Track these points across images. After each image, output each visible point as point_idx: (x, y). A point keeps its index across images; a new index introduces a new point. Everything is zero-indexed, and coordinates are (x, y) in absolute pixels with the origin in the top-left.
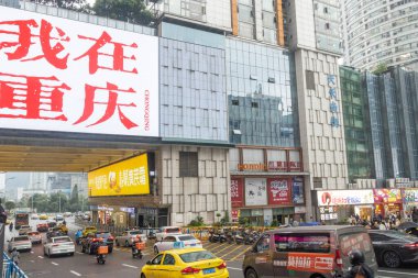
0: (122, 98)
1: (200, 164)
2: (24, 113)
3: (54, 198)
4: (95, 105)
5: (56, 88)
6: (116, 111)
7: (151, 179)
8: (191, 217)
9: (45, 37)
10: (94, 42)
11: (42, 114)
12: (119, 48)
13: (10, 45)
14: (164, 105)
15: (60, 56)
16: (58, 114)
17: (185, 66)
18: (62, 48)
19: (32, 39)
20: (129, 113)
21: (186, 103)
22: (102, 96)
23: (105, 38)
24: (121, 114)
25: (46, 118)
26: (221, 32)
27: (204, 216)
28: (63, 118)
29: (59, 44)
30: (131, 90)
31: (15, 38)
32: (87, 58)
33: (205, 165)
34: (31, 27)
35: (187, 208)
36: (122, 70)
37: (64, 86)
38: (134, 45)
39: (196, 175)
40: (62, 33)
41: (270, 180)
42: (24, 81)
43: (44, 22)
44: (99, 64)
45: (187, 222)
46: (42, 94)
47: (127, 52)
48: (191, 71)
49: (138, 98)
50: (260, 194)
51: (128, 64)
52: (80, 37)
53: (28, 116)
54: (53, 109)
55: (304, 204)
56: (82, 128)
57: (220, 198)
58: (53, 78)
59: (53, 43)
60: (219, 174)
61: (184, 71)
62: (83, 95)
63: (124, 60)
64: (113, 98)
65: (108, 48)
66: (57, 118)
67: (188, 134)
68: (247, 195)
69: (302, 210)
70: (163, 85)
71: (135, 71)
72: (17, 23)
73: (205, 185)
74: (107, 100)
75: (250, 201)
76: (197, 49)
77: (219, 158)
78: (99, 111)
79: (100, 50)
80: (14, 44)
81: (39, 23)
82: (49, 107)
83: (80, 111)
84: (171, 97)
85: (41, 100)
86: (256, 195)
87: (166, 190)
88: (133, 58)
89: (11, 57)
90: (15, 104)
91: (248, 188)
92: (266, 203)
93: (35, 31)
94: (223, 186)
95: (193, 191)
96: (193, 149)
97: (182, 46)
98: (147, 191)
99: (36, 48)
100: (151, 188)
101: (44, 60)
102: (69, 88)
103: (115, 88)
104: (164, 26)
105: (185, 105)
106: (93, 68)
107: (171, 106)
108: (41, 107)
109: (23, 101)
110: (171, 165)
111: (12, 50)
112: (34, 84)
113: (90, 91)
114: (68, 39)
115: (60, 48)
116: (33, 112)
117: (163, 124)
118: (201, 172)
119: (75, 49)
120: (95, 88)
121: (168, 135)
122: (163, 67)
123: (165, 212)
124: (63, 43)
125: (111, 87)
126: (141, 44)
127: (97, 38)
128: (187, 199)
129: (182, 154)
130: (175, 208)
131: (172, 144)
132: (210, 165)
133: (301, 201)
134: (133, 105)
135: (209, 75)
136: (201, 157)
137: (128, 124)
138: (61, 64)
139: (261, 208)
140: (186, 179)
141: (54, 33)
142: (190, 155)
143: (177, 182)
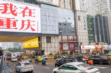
0: (31, 23)
1: (51, 39)
2: (6, 27)
3: (14, 49)
4: (25, 25)
5: (14, 21)
6: (30, 27)
7: (39, 44)
8: (49, 53)
9: (11, 8)
10: (24, 9)
11: (11, 27)
12: (30, 11)
14: (42, 25)
15: (15, 13)
16: (15, 27)
17: (47, 15)
18: (16, 11)
19: (8, 8)
20: (33, 27)
21: (48, 24)
22: (26, 23)
23: (27, 8)
24: (31, 27)
25: (12, 29)
26: (56, 6)
27: (53, 52)
28: (16, 28)
29: (15, 10)
30: (34, 21)
31: (3, 8)
32: (22, 13)
33: (53, 40)
34: (7, 5)
35: (49, 50)
36: (31, 16)
37: (16, 20)
38: (34, 10)
39: (50, 42)
40: (15, 7)
41: (69, 43)
42: (6, 19)
43: (11, 4)
45: (49, 54)
46: (11, 22)
47: (32, 11)
48: (49, 16)
49: (35, 23)
50: (67, 47)
52: (20, 8)
55: (78, 49)
56: (21, 31)
57: (57, 48)
58: (14, 18)
59: (13, 9)
60: (56, 42)
61: (47, 16)
62: (21, 23)
63: (32, 14)
64: (29, 23)
65: (28, 11)
66: (15, 29)
67: (48, 32)
68: (63, 47)
69: (77, 50)
70: (42, 20)
71: (34, 16)
72: (4, 4)
73: (53, 45)
74: (27, 24)
75: (64, 49)
76: (51, 11)
77: (56, 38)
78: (26, 27)
79: (25, 11)
80: (3, 10)
81: (9, 4)
82: (13, 26)
83: (21, 27)
84: (44, 23)
85: (11, 24)
86: (66, 47)
87: (43, 46)
88: (34, 13)
89: (2, 13)
90: (4, 25)
91: (64, 45)
92: (68, 49)
93: (8, 6)
94: (57, 45)
95: (50, 46)
96: (50, 36)
97: (46, 10)
98: (38, 47)
99: (9, 11)
100: (39, 46)
101: (11, 14)
102: (18, 21)
103: (30, 21)
104: (42, 5)
106: (24, 16)
107: (44, 25)
108: (11, 26)
109: (6, 24)
110: (44, 40)
111: (3, 11)
112: (8, 20)
113: (23, 21)
114: (17, 8)
115: (15, 11)
116: (9, 27)
117: (42, 30)
118: (52, 42)
119: (19, 11)
121: (43, 32)
122: (42, 15)
123: (43, 52)
124: (16, 9)
125: (28, 20)
126: (36, 9)
128: (48, 48)
129: (47, 37)
130: (45, 51)
131: (44, 35)
132: (54, 40)
134: (34, 25)
135: (53, 17)
136: (52, 38)
137: (33, 30)
138: (16, 15)
139: (67, 50)
140: (48, 43)
141: (13, 7)
142: (49, 38)
143: (46, 44)
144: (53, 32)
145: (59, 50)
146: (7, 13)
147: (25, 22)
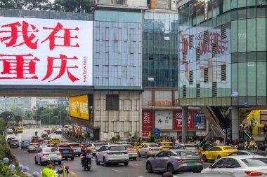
0: (69, 63)
1: (120, 102)
2: (16, 76)
4: (54, 69)
5: (32, 60)
6: (66, 71)
8: (113, 135)
9: (25, 31)
10: (52, 31)
11: (25, 76)
12: (67, 32)
13: (7, 38)
14: (96, 65)
15: (33, 41)
16: (33, 75)
18: (34, 37)
19: (18, 34)
20: (73, 72)
21: (112, 63)
22: (57, 63)
23: (59, 27)
24: (69, 73)
25: (27, 78)
26: (139, 11)
27: (122, 135)
28: (36, 77)
29: (32, 35)
30: (75, 58)
31: (9, 34)
32: (48, 41)
33: (123, 104)
34: (17, 27)
35: (111, 129)
36: (69, 45)
37: (36, 59)
38: (77, 29)
39: (117, 109)
40: (34, 28)
41: (175, 112)
42: (15, 58)
43: (24, 22)
44: (56, 44)
45: (110, 138)
46: (24, 65)
47: (72, 34)
48: (116, 41)
49: (79, 63)
50: (166, 122)
51: (73, 42)
52: (44, 28)
53: (18, 78)
54: (31, 73)
55: (204, 130)
56: (46, 83)
57: (134, 124)
58: (30, 55)
59: (29, 34)
60: (134, 108)
61: (110, 42)
62: (46, 63)
63: (71, 39)
64: (64, 63)
65: (61, 33)
66: (33, 78)
67: (113, 83)
68: (156, 122)
70: (96, 52)
71: (77, 45)
72: (10, 25)
73: (123, 116)
74: (60, 65)
75: (158, 126)
76: (120, 25)
77: (134, 98)
78: (56, 72)
79: (55, 35)
80: (9, 38)
81: (21, 24)
82: (28, 72)
83: (45, 74)
84: (101, 60)
85: (24, 68)
86: (164, 123)
87: (97, 118)
88: (76, 37)
89: (8, 45)
90: (11, 71)
91: (157, 118)
92: (171, 128)
93: (20, 28)
94: (136, 116)
95: (115, 119)
96: (116, 93)
97: (109, 25)
98: (88, 118)
99: (20, 39)
100: (90, 116)
101: (25, 45)
102: (38, 60)
103: (65, 57)
105: (110, 64)
106: (52, 46)
107: (101, 66)
108: (24, 72)
109: (15, 70)
111: (8, 41)
112: (20, 59)
113: (50, 60)
114: (37, 31)
116: (20, 76)
117: (95, 78)
118: (120, 107)
119: (42, 35)
120: (54, 58)
121: (99, 84)
122: (95, 40)
123: (97, 131)
124: (35, 34)
125: (62, 57)
127: (54, 27)
128: (111, 124)
129: (108, 96)
130: (102, 129)
131: (101, 90)
132: (127, 103)
133: (202, 127)
134: (76, 67)
135: (129, 42)
136: (121, 98)
137: (73, 78)
138: (34, 46)
139: (168, 131)
140: (110, 112)
141: (30, 28)
142: (113, 98)
143: (104, 113)
144: (125, 84)
145: (141, 128)
146: (18, 43)
147: (54, 61)
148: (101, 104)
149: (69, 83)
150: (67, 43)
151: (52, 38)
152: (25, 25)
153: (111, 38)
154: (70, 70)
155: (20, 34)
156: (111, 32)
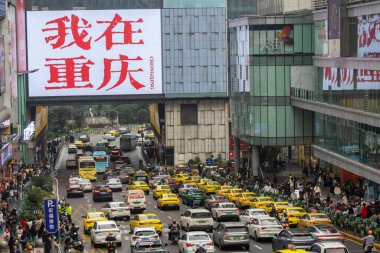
0: (132, 66)
1: (199, 113)
2: (65, 84)
4: (112, 74)
5: (84, 64)
6: (128, 77)
8: (191, 157)
9: (75, 28)
10: (108, 25)
11: (76, 84)
12: (128, 25)
13: (53, 38)
14: (165, 67)
15: (85, 40)
16: (86, 83)
18: (87, 34)
19: (67, 31)
20: (137, 77)
21: (187, 63)
22: (116, 66)
23: (118, 19)
24: (131, 78)
25: (79, 87)
27: (202, 156)
28: (90, 86)
29: (84, 31)
30: (139, 58)
31: (56, 33)
32: (104, 38)
33: (204, 116)
34: (65, 22)
35: (188, 149)
36: (131, 43)
37: (90, 62)
38: (140, 21)
39: (195, 123)
40: (85, 22)
42: (63, 62)
43: (73, 16)
44: (113, 41)
45: (187, 161)
46: (75, 70)
47: (135, 27)
48: (191, 34)
49: (145, 65)
51: (135, 37)
52: (99, 22)
53: (68, 87)
54: (84, 80)
56: (103, 92)
57: (218, 142)
58: (82, 57)
59: (80, 31)
60: (217, 122)
62: (102, 67)
63: (133, 35)
64: (125, 66)
65: (120, 27)
66: (86, 86)
67: (189, 89)
70: (165, 50)
71: (141, 42)
72: (56, 21)
73: (204, 131)
74: (120, 69)
76: (197, 12)
77: (217, 108)
78: (115, 77)
79: (113, 30)
80: (55, 37)
81: (70, 18)
82: (80, 79)
83: (101, 81)
84: (172, 61)
87: (169, 135)
88: (140, 31)
89: (55, 46)
90: (59, 79)
93: (68, 24)
94: (222, 132)
95: (193, 136)
96: (195, 102)
97: (182, 13)
99: (69, 38)
101: (75, 45)
102: (93, 63)
103: (126, 58)
105: (185, 65)
106: (109, 45)
107: (172, 67)
108: (76, 79)
109: (64, 77)
111: (55, 41)
112: (70, 63)
113: (107, 63)
114: (90, 26)
115: (85, 33)
116: (71, 84)
117: (165, 83)
118: (200, 120)
119: (95, 32)
120: (111, 60)
121: (172, 92)
122: (165, 34)
123: (171, 152)
124: (86, 29)
125: (123, 58)
127: (111, 20)
128: (187, 143)
129: (183, 106)
130: (177, 150)
131: (174, 100)
132: (209, 114)
134: (140, 70)
135: (209, 34)
136: (200, 108)
137: (137, 85)
138: (86, 46)
140: (186, 127)
141: (80, 24)
142: (190, 108)
143: (178, 129)
144: (204, 90)
145: (228, 148)
146: (66, 44)
147: (113, 64)
148: (174, 117)
149: (132, 91)
150: (128, 40)
151: (108, 34)
152: (75, 20)
153: (185, 29)
154: (133, 74)
155: (69, 31)
156: (186, 22)
